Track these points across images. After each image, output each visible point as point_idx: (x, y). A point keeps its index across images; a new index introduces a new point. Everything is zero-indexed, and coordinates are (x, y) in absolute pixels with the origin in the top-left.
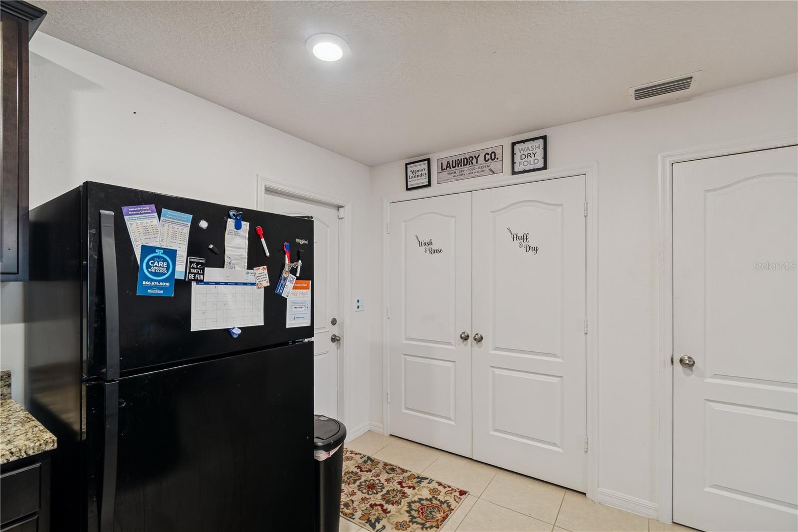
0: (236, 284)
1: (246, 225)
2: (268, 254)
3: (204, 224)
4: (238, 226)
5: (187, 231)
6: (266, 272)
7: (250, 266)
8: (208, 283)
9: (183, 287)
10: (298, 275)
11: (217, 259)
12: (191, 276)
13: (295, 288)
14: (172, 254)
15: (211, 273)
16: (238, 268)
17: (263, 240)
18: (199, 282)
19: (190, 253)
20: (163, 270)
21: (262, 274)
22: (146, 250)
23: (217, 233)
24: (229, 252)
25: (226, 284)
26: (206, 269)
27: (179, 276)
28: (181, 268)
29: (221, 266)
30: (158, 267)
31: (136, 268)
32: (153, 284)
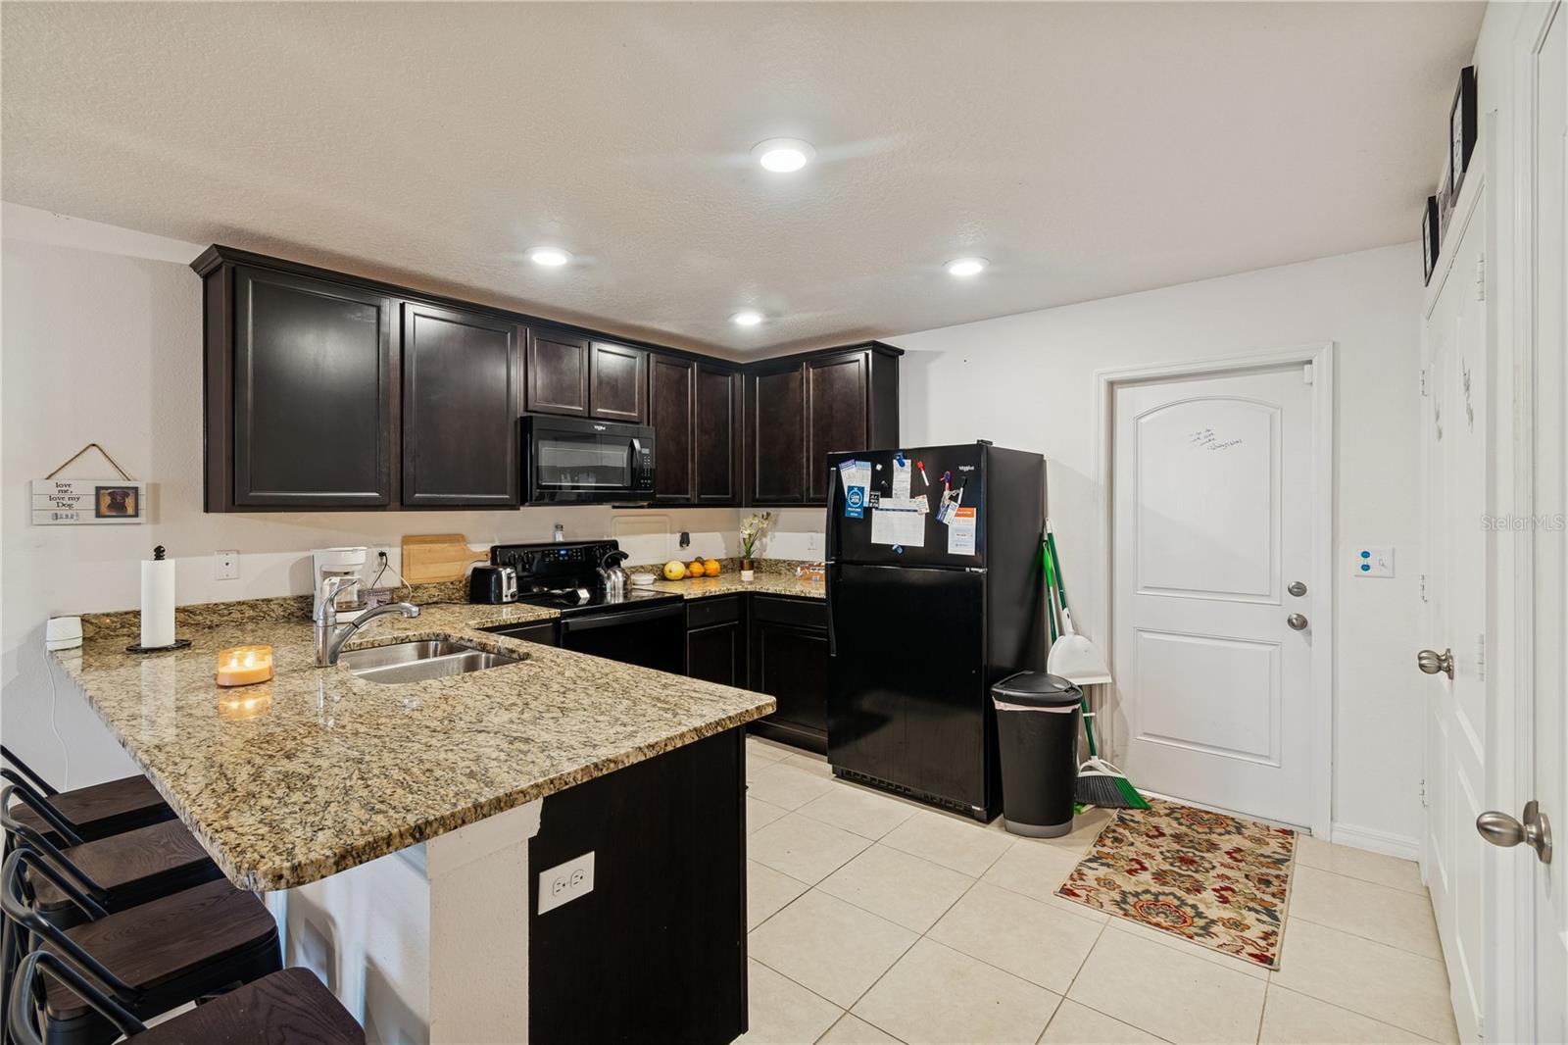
0: (902, 510)
1: (908, 462)
2: (927, 484)
3: (879, 467)
4: (902, 465)
5: (870, 473)
6: (926, 500)
7: (913, 496)
8: (881, 510)
9: (868, 511)
10: (959, 502)
11: (887, 492)
12: (871, 505)
13: (957, 515)
14: (862, 489)
15: (884, 502)
16: (902, 498)
17: (923, 472)
18: (877, 508)
19: (872, 489)
20: (857, 501)
21: (922, 503)
22: (850, 488)
23: (888, 474)
24: (895, 485)
25: (894, 510)
26: (881, 500)
27: (866, 505)
28: (866, 499)
29: (891, 497)
30: (856, 499)
31: (845, 500)
32: (853, 512)
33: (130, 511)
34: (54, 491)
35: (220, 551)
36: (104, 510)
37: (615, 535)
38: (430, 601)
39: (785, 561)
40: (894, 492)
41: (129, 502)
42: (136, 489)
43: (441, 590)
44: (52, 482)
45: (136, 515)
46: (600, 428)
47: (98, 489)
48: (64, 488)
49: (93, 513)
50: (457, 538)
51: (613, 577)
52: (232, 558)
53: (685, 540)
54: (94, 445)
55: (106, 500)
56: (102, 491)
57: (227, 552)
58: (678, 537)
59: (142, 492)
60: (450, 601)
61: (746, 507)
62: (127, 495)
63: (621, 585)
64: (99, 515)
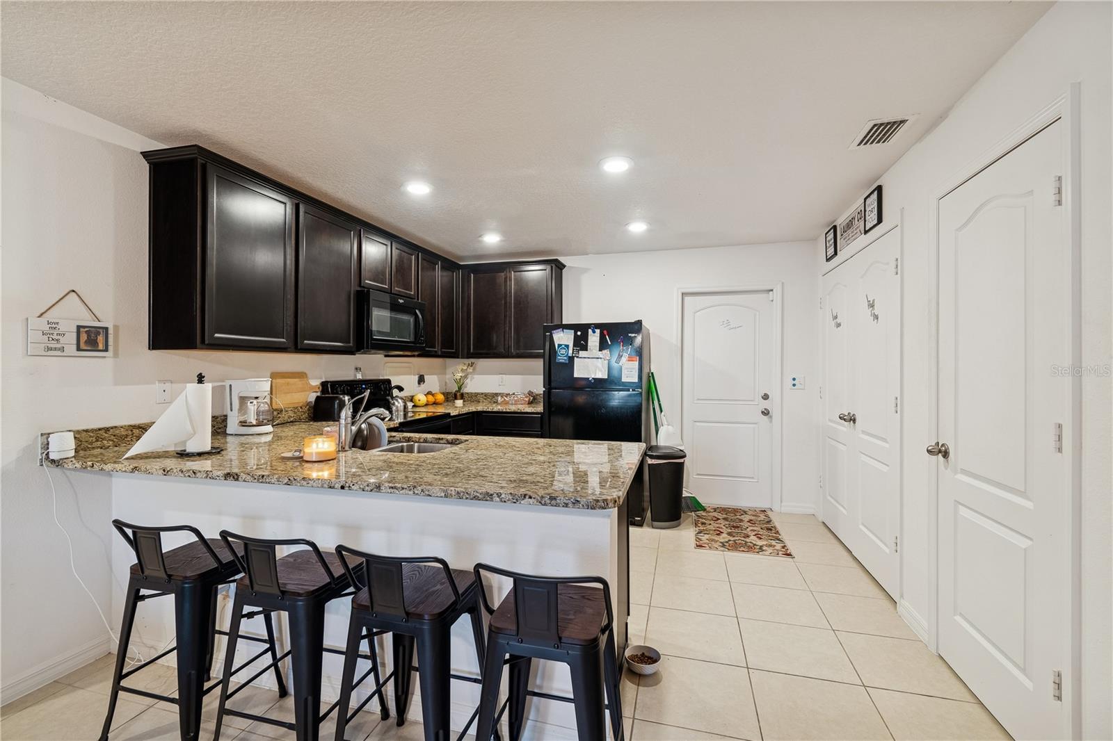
0: (594, 358)
1: (598, 331)
2: (610, 343)
3: (579, 333)
4: (594, 332)
5: (573, 337)
6: (609, 352)
7: (600, 350)
8: (580, 358)
9: (571, 359)
10: (629, 353)
11: (585, 348)
12: (574, 355)
13: (627, 360)
14: (567, 346)
15: (582, 354)
16: (594, 351)
17: (607, 337)
18: (577, 357)
19: (574, 346)
20: (564, 353)
21: (606, 353)
22: (559, 345)
23: (585, 337)
24: (590, 344)
25: (589, 358)
26: (580, 352)
27: (570, 355)
28: (571, 352)
29: (587, 350)
30: (563, 351)
31: (556, 352)
32: (561, 358)
33: (101, 347)
34: (46, 328)
35: (160, 381)
36: (83, 346)
37: (389, 375)
38: (289, 421)
39: (482, 394)
40: (589, 348)
41: (101, 339)
42: (107, 329)
43: (295, 412)
44: (44, 320)
45: (106, 350)
46: (401, 301)
47: (79, 327)
48: (54, 326)
49: (75, 347)
50: (302, 375)
51: (396, 403)
52: (167, 386)
53: (421, 380)
54: (73, 291)
55: (84, 337)
56: (82, 330)
57: (164, 382)
58: (416, 378)
59: (111, 331)
60: (299, 420)
61: (463, 358)
62: (98, 333)
63: (402, 408)
64: (79, 349)
